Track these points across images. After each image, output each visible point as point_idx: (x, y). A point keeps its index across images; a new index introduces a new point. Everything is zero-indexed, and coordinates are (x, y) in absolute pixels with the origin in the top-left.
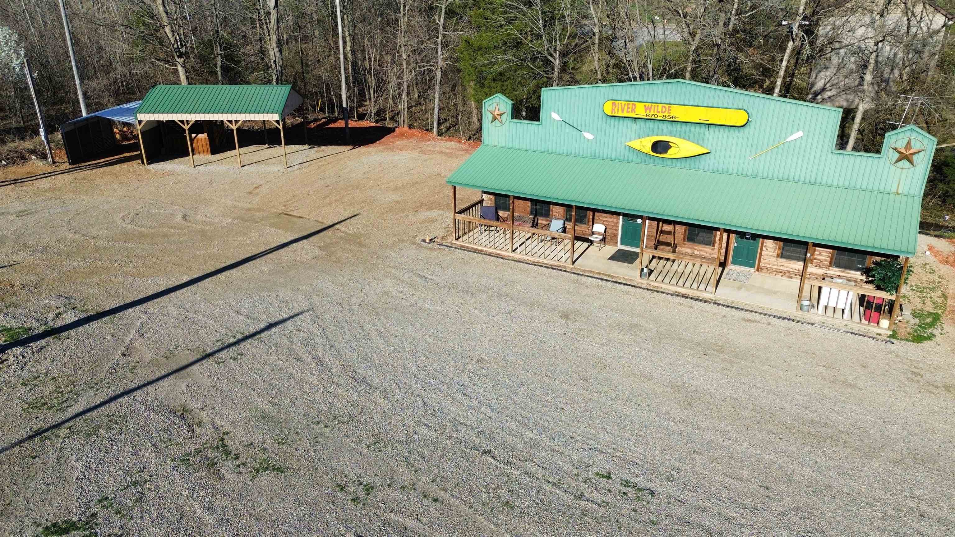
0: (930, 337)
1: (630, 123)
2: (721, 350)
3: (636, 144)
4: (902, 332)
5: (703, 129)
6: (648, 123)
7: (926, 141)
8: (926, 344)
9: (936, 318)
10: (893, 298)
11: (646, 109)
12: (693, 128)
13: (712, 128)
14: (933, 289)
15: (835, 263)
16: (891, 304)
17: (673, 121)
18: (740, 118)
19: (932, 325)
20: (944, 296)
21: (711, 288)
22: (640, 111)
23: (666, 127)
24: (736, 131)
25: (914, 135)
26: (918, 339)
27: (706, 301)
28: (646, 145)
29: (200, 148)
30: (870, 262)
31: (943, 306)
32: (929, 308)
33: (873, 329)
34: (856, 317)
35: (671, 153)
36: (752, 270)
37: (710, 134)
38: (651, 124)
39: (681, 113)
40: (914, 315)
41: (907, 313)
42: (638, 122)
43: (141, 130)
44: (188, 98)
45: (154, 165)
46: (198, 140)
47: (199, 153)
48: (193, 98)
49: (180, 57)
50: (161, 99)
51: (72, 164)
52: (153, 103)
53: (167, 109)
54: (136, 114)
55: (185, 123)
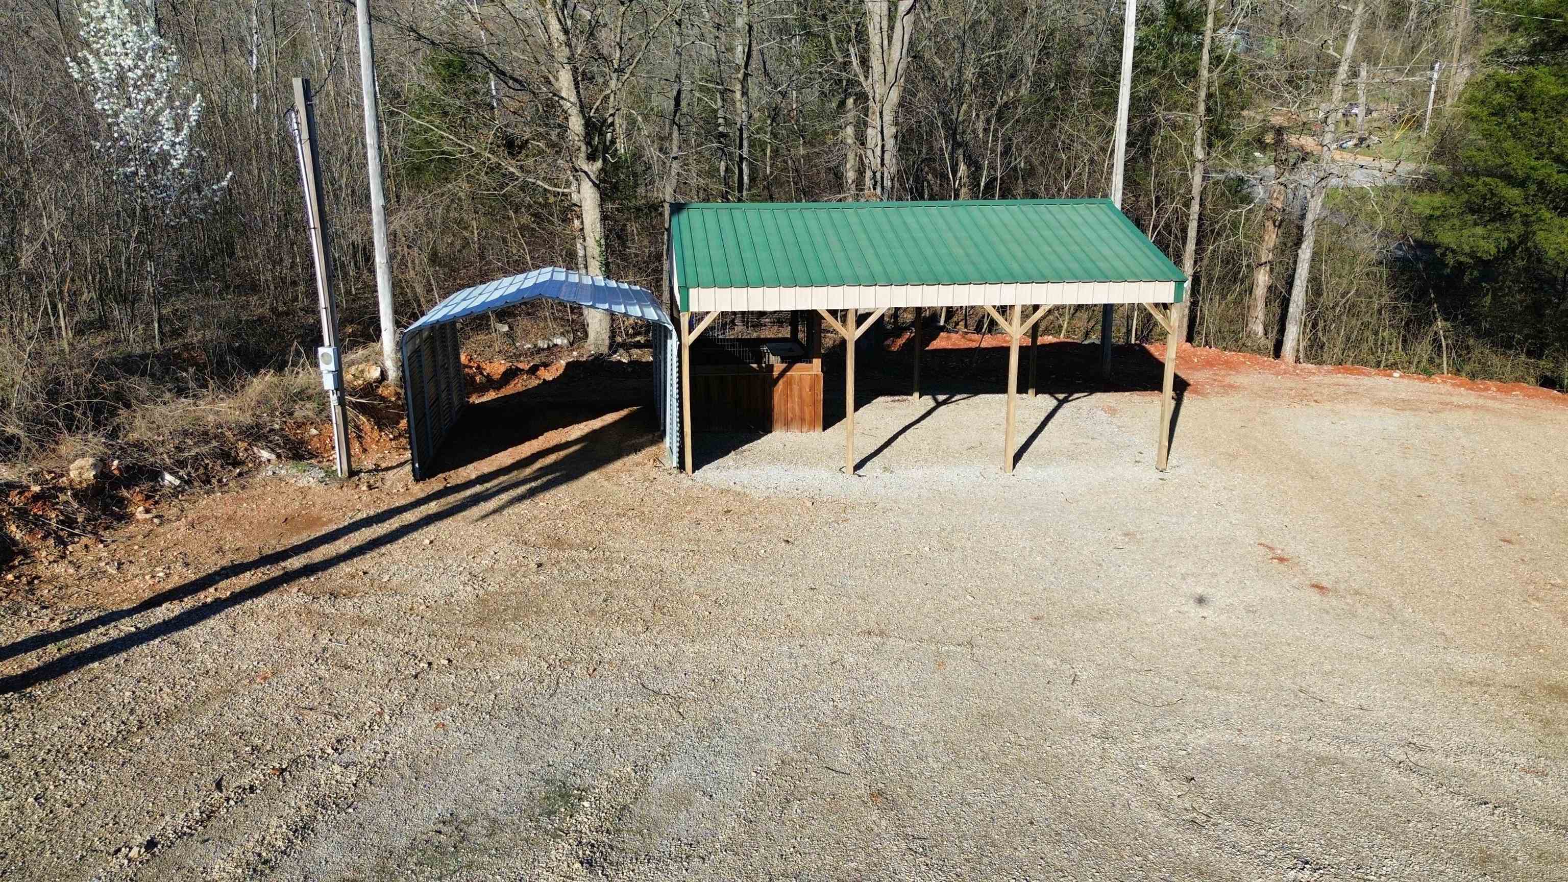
29: (794, 407)
43: (692, 347)
44: (818, 239)
45: (713, 473)
46: (789, 384)
47: (787, 424)
48: (833, 239)
49: (591, 158)
50: (731, 242)
51: (421, 475)
52: (717, 255)
53: (784, 272)
54: (685, 289)
55: (851, 319)
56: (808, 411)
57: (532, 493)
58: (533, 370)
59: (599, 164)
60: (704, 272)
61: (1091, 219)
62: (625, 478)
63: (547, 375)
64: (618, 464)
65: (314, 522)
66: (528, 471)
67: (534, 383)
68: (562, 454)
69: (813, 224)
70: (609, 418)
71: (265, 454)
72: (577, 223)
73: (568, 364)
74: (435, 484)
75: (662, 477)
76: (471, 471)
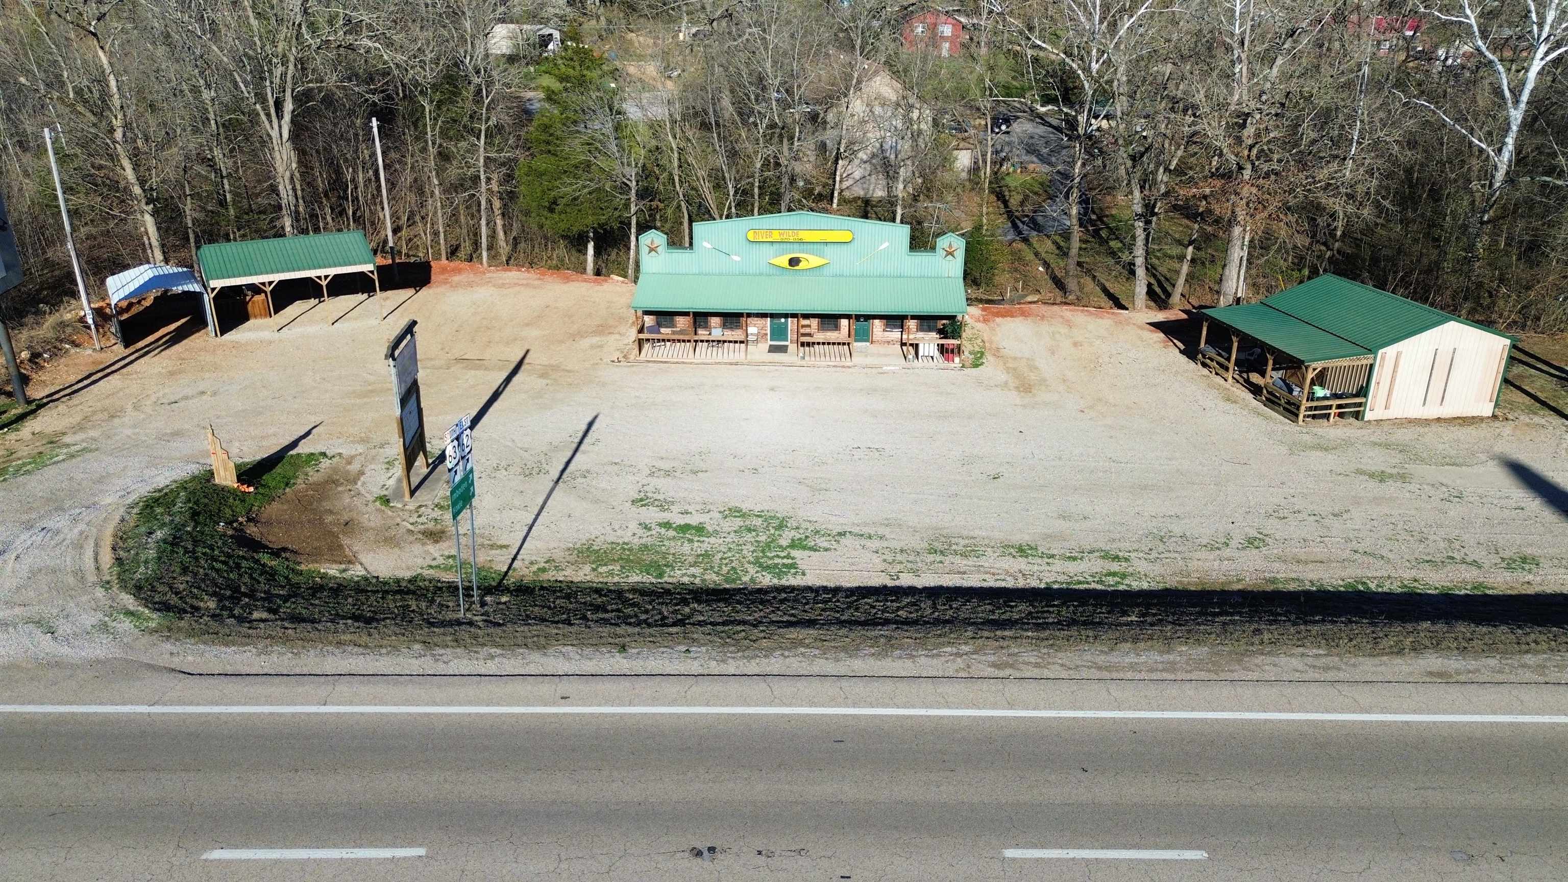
0: (982, 364)
1: (768, 245)
2: (875, 390)
3: (776, 261)
4: (967, 364)
5: (822, 245)
6: (782, 245)
7: (959, 242)
8: (980, 367)
9: (982, 354)
10: (959, 342)
11: (780, 235)
12: (815, 246)
13: (829, 245)
14: (976, 338)
15: (920, 329)
16: (959, 347)
17: (802, 242)
18: (847, 236)
19: (981, 357)
20: (983, 341)
21: (848, 359)
22: (776, 236)
23: (796, 246)
24: (845, 247)
25: (952, 239)
26: (976, 366)
27: (849, 367)
28: (784, 261)
29: (257, 311)
30: (940, 324)
31: (984, 347)
32: (977, 349)
33: (952, 365)
34: (941, 361)
35: (802, 265)
36: (868, 344)
37: (828, 249)
38: (785, 246)
39: (807, 236)
40: (970, 353)
41: (966, 353)
42: (775, 245)
43: (214, 298)
44: (253, 256)
45: (228, 336)
46: (253, 303)
47: (255, 317)
48: (258, 256)
49: (147, 204)
50: (222, 262)
51: (126, 347)
52: (217, 266)
53: (241, 271)
54: (208, 281)
55: (267, 285)
56: (263, 312)
57: (162, 351)
58: (139, 302)
59: (152, 206)
60: (214, 273)
61: (353, 240)
62: (197, 341)
63: (147, 303)
64: (193, 337)
65: (102, 363)
66: (161, 342)
67: (141, 308)
68: (168, 337)
69: (251, 250)
70: (183, 321)
71: (67, 346)
72: (142, 229)
73: (155, 298)
74: (132, 349)
75: (210, 339)
76: (141, 344)
